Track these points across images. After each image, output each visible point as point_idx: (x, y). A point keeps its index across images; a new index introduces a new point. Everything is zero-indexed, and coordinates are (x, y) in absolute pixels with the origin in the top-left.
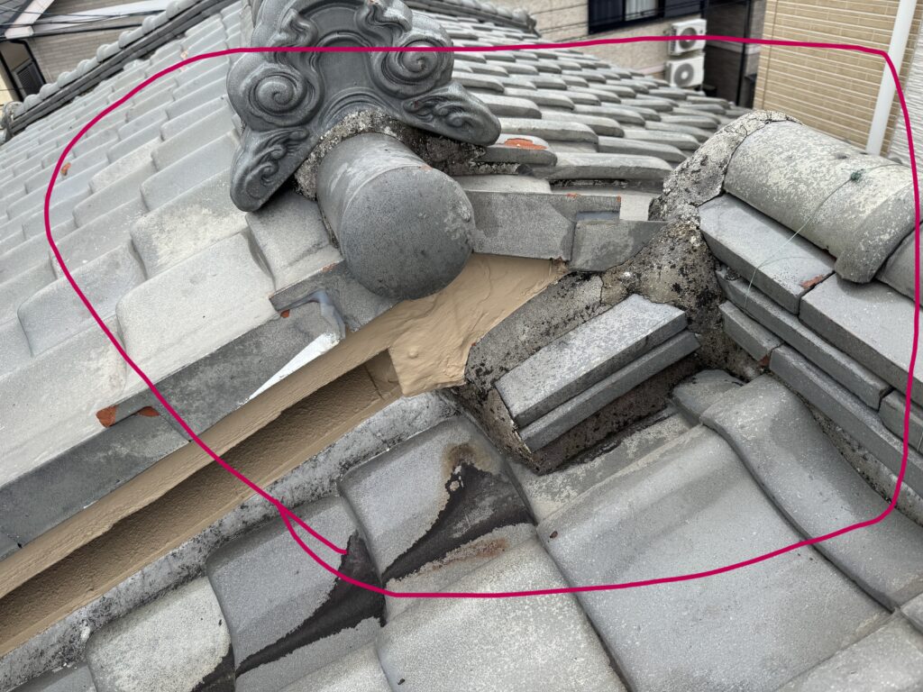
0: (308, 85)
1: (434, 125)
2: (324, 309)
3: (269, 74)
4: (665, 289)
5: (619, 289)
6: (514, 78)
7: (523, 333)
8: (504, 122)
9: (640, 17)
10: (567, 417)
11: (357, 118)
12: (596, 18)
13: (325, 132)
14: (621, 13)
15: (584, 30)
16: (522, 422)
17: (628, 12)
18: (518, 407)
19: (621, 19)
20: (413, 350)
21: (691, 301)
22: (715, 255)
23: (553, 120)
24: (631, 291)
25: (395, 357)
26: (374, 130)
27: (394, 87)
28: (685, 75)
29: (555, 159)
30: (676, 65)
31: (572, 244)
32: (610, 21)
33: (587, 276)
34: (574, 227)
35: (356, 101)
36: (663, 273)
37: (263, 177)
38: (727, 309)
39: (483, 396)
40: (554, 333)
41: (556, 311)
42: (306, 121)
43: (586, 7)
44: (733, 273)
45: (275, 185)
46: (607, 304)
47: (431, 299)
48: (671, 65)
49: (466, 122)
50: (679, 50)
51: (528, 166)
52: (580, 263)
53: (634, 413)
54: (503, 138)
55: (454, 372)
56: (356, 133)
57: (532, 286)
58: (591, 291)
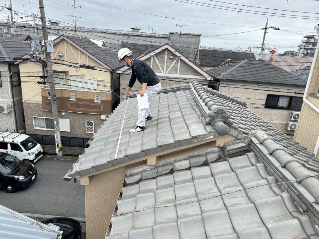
0: (216, 115)
1: (226, 122)
2: (213, 134)
3: (213, 114)
4: (246, 143)
5: (241, 142)
6: (237, 118)
7: (230, 143)
8: (234, 124)
9: (281, 107)
10: (233, 152)
11: (219, 119)
12: (268, 104)
13: (216, 120)
14: (276, 105)
15: (264, 106)
16: (228, 151)
17: (278, 105)
18: (228, 149)
19: (276, 106)
20: (219, 141)
21: (248, 144)
22: (251, 141)
23: (240, 125)
24: (243, 142)
25: (217, 142)
26: (221, 121)
27: (224, 118)
28: (293, 127)
29: (238, 129)
30: (291, 123)
31: (238, 136)
32: (272, 106)
33: (238, 139)
34: (238, 134)
35: (220, 118)
36: (246, 141)
37: (209, 122)
38: (251, 146)
39: (225, 148)
40: (234, 144)
41: (234, 142)
42: (214, 119)
43: (266, 100)
44: (253, 143)
45: (209, 123)
46: (240, 142)
47: (223, 136)
48: (289, 123)
49: (230, 123)
50: (293, 119)
51: (235, 129)
52: (238, 138)
53: (240, 154)
54: (233, 125)
55: (222, 145)
56: (219, 121)
57: (233, 139)
58: (239, 141)
